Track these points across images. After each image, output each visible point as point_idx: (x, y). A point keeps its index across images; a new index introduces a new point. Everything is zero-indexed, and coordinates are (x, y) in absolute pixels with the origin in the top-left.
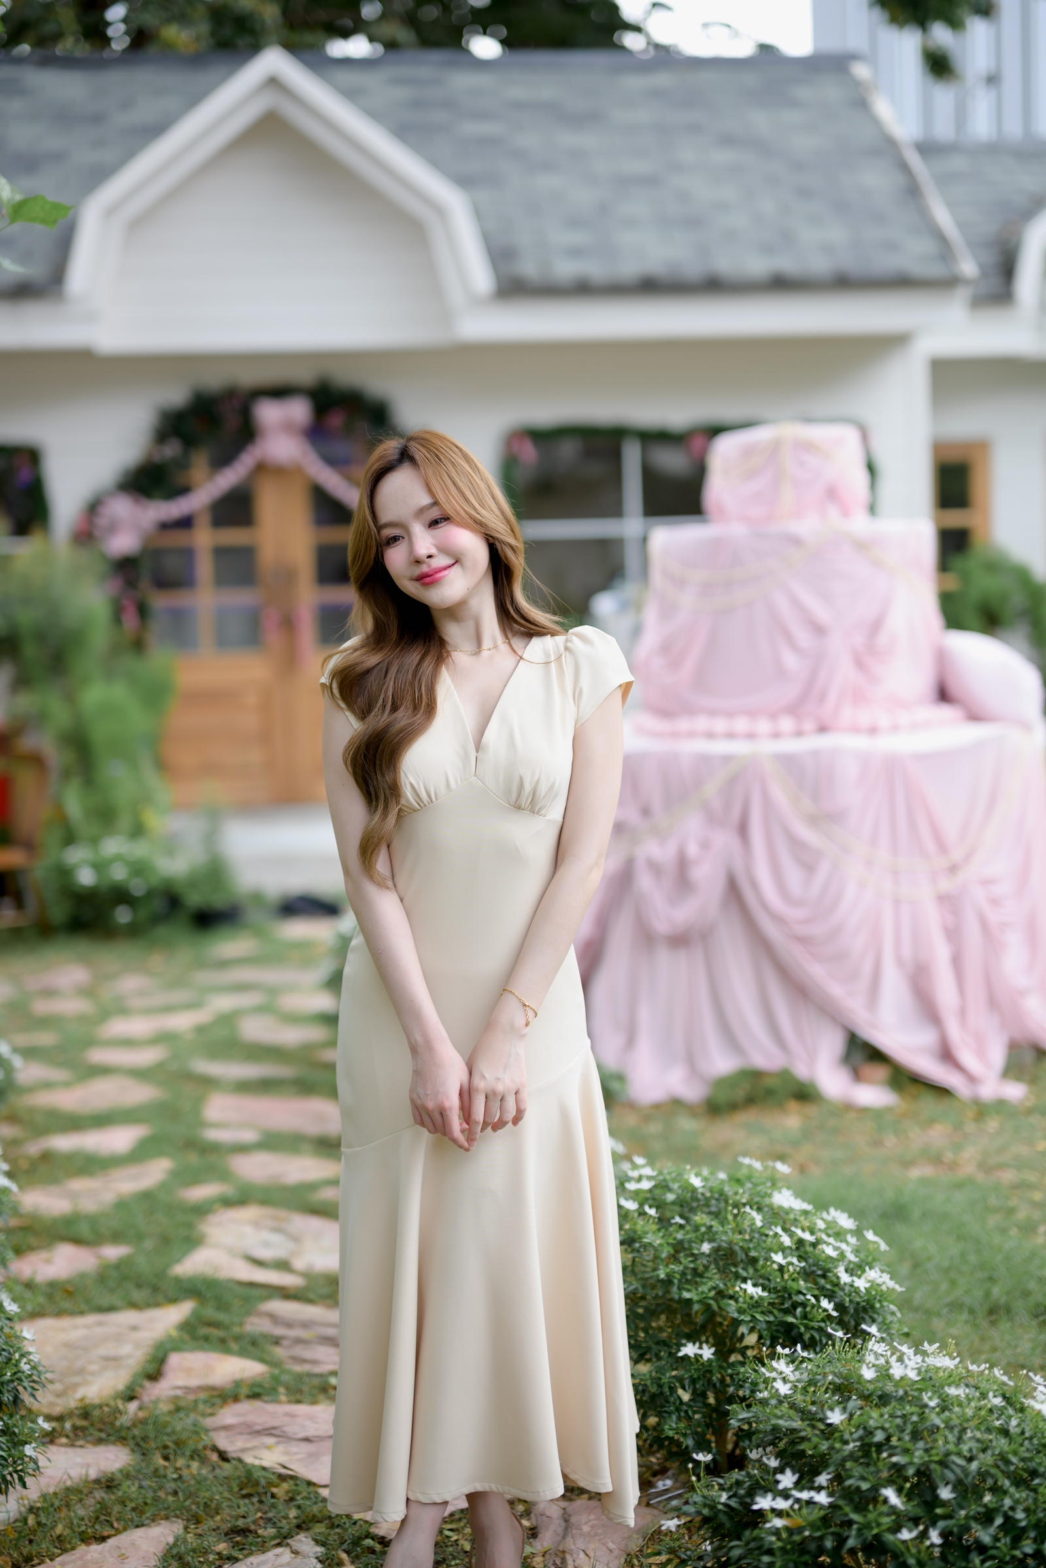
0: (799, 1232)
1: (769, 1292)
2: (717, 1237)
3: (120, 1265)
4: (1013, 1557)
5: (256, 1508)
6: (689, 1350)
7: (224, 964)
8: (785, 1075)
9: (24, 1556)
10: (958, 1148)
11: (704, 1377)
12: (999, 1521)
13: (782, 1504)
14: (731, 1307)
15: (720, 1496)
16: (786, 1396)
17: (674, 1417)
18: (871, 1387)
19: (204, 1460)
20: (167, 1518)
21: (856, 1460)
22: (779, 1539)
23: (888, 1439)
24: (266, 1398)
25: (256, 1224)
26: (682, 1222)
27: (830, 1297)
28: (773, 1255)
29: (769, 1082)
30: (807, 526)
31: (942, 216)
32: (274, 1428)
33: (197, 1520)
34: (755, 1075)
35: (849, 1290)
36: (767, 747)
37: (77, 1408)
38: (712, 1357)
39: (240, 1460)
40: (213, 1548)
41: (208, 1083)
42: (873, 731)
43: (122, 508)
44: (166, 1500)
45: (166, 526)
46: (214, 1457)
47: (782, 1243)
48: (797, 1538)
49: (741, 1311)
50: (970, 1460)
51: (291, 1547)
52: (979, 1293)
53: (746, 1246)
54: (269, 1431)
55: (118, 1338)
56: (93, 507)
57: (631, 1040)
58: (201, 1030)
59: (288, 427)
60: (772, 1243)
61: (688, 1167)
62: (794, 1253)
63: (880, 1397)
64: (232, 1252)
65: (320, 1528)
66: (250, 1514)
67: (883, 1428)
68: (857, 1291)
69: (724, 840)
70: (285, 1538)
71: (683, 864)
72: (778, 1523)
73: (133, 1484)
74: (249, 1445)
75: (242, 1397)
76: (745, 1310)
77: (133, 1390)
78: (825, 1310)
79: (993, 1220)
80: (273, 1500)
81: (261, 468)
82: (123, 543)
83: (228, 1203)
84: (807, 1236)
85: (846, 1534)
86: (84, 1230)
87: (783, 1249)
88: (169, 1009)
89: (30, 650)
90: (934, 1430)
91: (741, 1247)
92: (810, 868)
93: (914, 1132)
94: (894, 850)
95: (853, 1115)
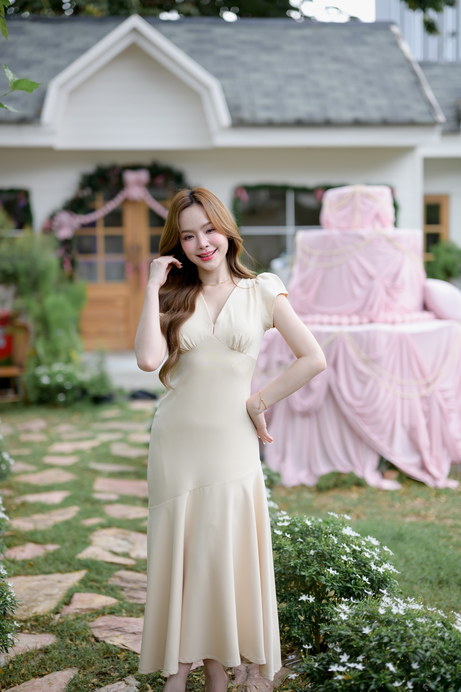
0: (354, 546)
1: (340, 573)
2: (317, 548)
3: (54, 553)
5: (110, 663)
6: (304, 598)
7: (105, 420)
8: (351, 475)
9: (7, 683)
10: (427, 509)
11: (310, 610)
12: (439, 679)
13: (342, 669)
14: (323, 579)
15: (315, 664)
16: (345, 620)
17: (296, 628)
18: (383, 617)
19: (88, 642)
20: (71, 667)
21: (375, 650)
22: (340, 685)
23: (390, 641)
24: (117, 614)
25: (115, 536)
26: (302, 541)
27: (367, 576)
28: (342, 556)
29: (344, 478)
30: (366, 231)
31: (430, 94)
32: (120, 628)
33: (84, 668)
34: (338, 474)
35: (375, 573)
36: (346, 329)
37: (33, 617)
38: (313, 601)
39: (104, 642)
40: (91, 681)
41: (96, 473)
42: (393, 323)
43: (65, 218)
44: (71, 659)
45: (84, 226)
46: (93, 640)
47: (346, 551)
48: (348, 684)
49: (327, 581)
50: (426, 651)
51: (125, 682)
52: (434, 574)
53: (330, 552)
54: (117, 629)
55: (52, 586)
56: (52, 217)
57: (283, 458)
58: (94, 449)
59: (138, 183)
60: (341, 551)
61: (305, 516)
62: (351, 556)
63: (387, 622)
64: (104, 549)
66: (108, 666)
67: (388, 636)
68: (379, 573)
70: (123, 677)
72: (340, 677)
73: (57, 652)
74: (108, 635)
75: (106, 613)
76: (329, 581)
77: (58, 609)
78: (365, 581)
79: (442, 542)
80: (118, 660)
81: (126, 201)
82: (65, 233)
83: (103, 526)
84: (357, 548)
85: (370, 683)
86: (39, 537)
87: (346, 554)
88: (80, 440)
89: (23, 280)
90: (411, 637)
91: (328, 552)
92: (364, 383)
93: (408, 502)
94: (402, 376)
95: (381, 493)
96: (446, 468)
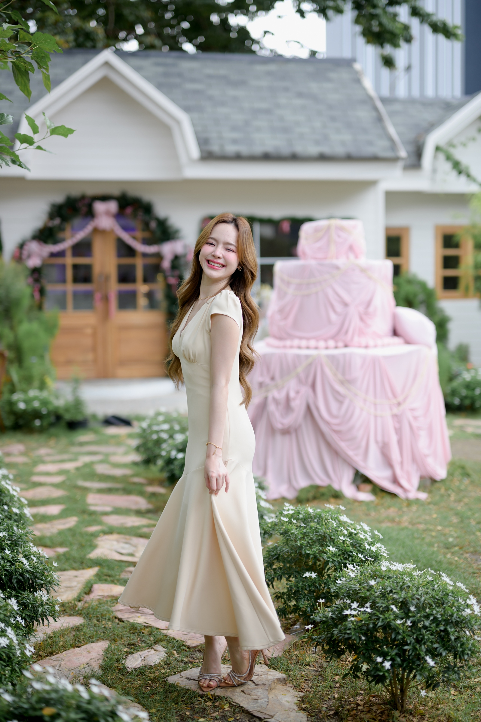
0: (350, 529)
1: (338, 549)
2: (319, 530)
3: (64, 554)
4: (436, 631)
5: (137, 637)
6: (307, 574)
7: (81, 444)
8: (329, 487)
10: (400, 516)
11: (314, 584)
14: (325, 556)
16: (354, 578)
18: (384, 574)
19: (112, 622)
20: (103, 640)
21: (380, 598)
22: (353, 624)
25: (118, 541)
27: (362, 553)
28: (340, 537)
29: (322, 490)
30: (341, 262)
31: (392, 131)
33: (114, 641)
34: (318, 487)
35: (369, 551)
36: (324, 352)
38: (316, 576)
39: (128, 621)
40: (123, 650)
41: (86, 490)
42: (367, 347)
43: (34, 246)
44: (101, 634)
45: (53, 255)
46: (117, 621)
47: (344, 533)
48: (360, 624)
49: (328, 558)
50: (421, 596)
51: (154, 649)
53: (330, 534)
55: (70, 580)
56: (22, 246)
57: (265, 473)
58: (77, 469)
59: (108, 213)
60: (340, 533)
62: (348, 537)
63: (388, 576)
64: (111, 550)
65: (164, 643)
66: (135, 639)
67: (390, 586)
68: (372, 552)
69: (306, 390)
70: (151, 646)
71: (288, 399)
72: (353, 619)
73: (87, 629)
74: (130, 616)
76: (330, 557)
77: (80, 598)
78: (360, 558)
79: (417, 541)
80: (143, 635)
81: (96, 231)
82: (34, 262)
83: (105, 533)
84: (353, 531)
85: (377, 622)
86: (48, 542)
87: (344, 536)
88: (62, 461)
90: (409, 587)
91: (328, 534)
92: (341, 403)
93: (382, 511)
94: (375, 396)
95: (357, 504)
96: (416, 482)
